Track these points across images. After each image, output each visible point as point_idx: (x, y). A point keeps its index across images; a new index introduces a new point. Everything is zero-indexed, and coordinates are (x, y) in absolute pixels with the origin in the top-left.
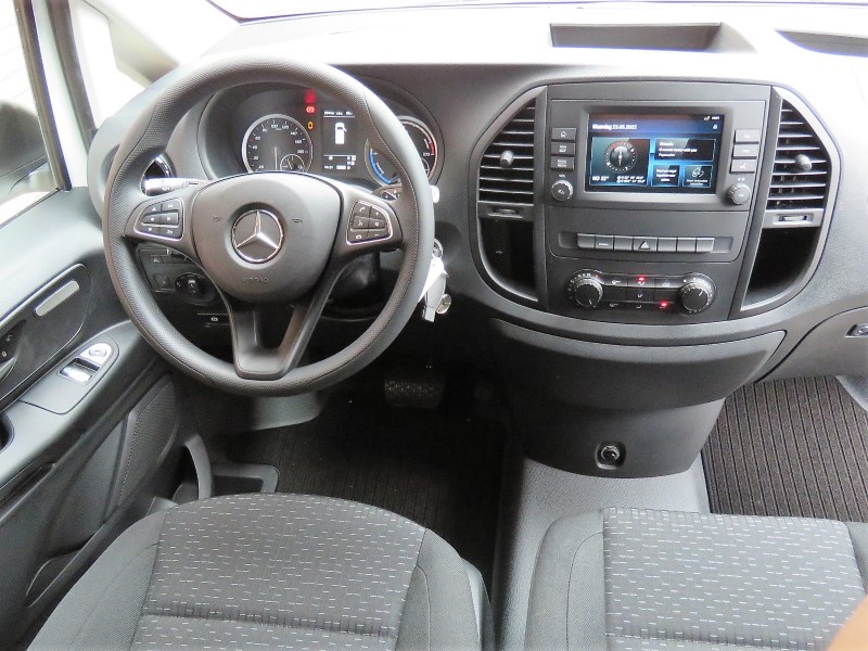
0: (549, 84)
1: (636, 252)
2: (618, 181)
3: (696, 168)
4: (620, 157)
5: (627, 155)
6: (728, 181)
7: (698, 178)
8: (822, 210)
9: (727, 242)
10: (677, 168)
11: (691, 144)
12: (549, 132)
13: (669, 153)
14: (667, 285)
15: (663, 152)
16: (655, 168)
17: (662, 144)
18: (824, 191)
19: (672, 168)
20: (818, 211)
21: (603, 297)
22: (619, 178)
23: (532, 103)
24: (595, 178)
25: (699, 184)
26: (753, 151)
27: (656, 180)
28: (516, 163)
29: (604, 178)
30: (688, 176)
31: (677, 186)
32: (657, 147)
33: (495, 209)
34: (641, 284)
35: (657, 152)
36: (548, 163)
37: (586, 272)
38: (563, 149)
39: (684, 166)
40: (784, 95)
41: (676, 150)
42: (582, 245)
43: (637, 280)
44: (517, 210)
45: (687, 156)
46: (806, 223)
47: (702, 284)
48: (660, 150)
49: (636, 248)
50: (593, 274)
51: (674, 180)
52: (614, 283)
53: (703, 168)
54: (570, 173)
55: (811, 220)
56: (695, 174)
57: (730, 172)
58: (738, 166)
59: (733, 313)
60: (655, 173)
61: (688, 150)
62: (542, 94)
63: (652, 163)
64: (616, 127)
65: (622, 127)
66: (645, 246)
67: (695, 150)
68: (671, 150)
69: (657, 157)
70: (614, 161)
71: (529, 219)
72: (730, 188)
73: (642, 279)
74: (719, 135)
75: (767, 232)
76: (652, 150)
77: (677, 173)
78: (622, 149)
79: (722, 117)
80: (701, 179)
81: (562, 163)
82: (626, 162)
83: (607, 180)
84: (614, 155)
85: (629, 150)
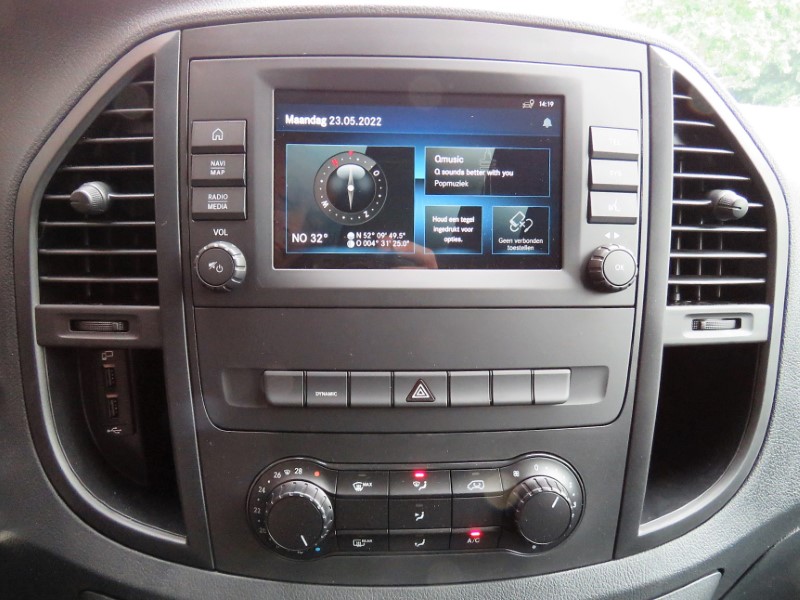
0: (183, 27)
1: (402, 408)
2: (351, 244)
3: (517, 215)
4: (351, 188)
5: (366, 185)
6: (586, 239)
7: (522, 235)
8: (765, 307)
9: (595, 381)
10: (475, 212)
11: (499, 161)
12: (186, 133)
13: (455, 178)
14: (476, 486)
15: (443, 178)
16: (430, 213)
17: (439, 159)
18: (766, 268)
19: (465, 212)
20: (759, 310)
21: (334, 526)
22: (351, 235)
23: (146, 70)
24: (297, 238)
25: (525, 248)
26: (628, 174)
27: (433, 241)
28: (115, 209)
29: (318, 238)
30: (501, 230)
31: (478, 251)
32: (430, 166)
33: (76, 324)
34: (420, 487)
35: (430, 176)
36: (186, 205)
37: (293, 466)
38: (217, 168)
39: (491, 208)
40: (673, 64)
41: (470, 173)
42: (276, 397)
43: (407, 476)
44: (127, 323)
45: (493, 187)
46: (742, 335)
47: (553, 478)
48: (437, 172)
49: (401, 400)
50: (309, 467)
51: (472, 240)
52: (358, 488)
53: (529, 213)
54: (238, 223)
55: (751, 327)
56: (514, 225)
57: (589, 218)
58: (603, 204)
59: (622, 543)
60: (429, 225)
61: (496, 173)
62: (168, 49)
63: (422, 203)
64: (336, 120)
65: (350, 121)
66: (421, 393)
67: (510, 174)
68: (461, 172)
69: (432, 190)
70: (339, 199)
71: (152, 342)
72: (595, 254)
73: (419, 475)
74: (557, 142)
75: (673, 353)
76: (420, 173)
77: (477, 225)
78: (353, 170)
79: (560, 99)
80: (528, 236)
81: (216, 202)
82: (363, 199)
83: (326, 243)
84: (337, 185)
85: (369, 174)
